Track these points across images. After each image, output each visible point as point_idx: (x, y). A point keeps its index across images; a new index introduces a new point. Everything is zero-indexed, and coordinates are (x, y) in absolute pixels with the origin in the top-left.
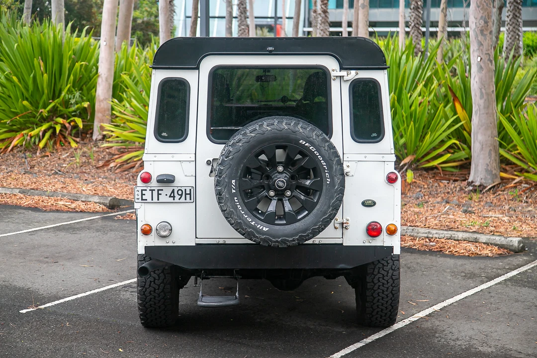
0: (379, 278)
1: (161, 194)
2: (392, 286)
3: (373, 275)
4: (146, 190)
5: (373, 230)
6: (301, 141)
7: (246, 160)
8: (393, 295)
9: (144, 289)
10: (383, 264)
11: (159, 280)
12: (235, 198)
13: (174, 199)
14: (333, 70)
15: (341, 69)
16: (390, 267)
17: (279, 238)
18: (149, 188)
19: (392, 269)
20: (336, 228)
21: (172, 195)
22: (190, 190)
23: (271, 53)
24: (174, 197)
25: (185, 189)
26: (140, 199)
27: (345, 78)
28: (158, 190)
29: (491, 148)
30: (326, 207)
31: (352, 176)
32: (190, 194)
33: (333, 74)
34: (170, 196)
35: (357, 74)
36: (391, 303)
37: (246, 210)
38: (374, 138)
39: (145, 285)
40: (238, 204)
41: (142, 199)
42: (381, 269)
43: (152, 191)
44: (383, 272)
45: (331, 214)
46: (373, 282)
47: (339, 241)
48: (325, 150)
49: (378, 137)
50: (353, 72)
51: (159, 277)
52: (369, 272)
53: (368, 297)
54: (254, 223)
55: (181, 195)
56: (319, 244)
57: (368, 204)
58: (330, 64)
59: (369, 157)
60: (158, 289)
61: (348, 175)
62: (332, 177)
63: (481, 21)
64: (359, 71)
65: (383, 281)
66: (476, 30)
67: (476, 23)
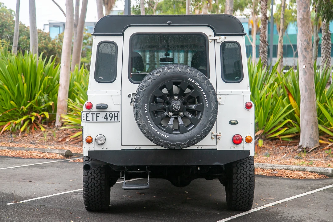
0: (241, 176)
1: (98, 117)
2: (249, 181)
3: (237, 174)
4: (89, 114)
5: (237, 140)
6: (189, 79)
7: (153, 91)
8: (250, 187)
9: (88, 184)
10: (243, 167)
11: (97, 177)
12: (147, 116)
13: (107, 120)
14: (210, 36)
15: (215, 35)
16: (248, 169)
17: (175, 142)
18: (91, 113)
19: (249, 170)
20: (212, 139)
21: (106, 117)
22: (118, 114)
23: (170, 25)
24: (107, 118)
25: (114, 114)
26: (85, 120)
27: (218, 41)
28: (97, 114)
29: (313, 124)
30: (206, 122)
31: (223, 104)
32: (117, 116)
33: (210, 38)
34: (105, 118)
35: (225, 38)
36: (249, 193)
37: (154, 124)
38: (237, 79)
39: (88, 181)
40: (149, 120)
41: (86, 120)
42: (242, 170)
43: (93, 114)
44: (243, 172)
45: (209, 127)
46: (237, 178)
47: (214, 147)
48: (205, 84)
49: (239, 78)
50: (223, 37)
51: (97, 176)
52: (234, 172)
53: (234, 189)
54: (159, 132)
55: (112, 117)
56: (201, 149)
57: (233, 123)
58: (208, 32)
59: (234, 92)
60: (97, 184)
61: (220, 104)
62: (209, 103)
63: (305, 42)
64: (226, 37)
65: (244, 178)
66: (302, 48)
67: (302, 44)
